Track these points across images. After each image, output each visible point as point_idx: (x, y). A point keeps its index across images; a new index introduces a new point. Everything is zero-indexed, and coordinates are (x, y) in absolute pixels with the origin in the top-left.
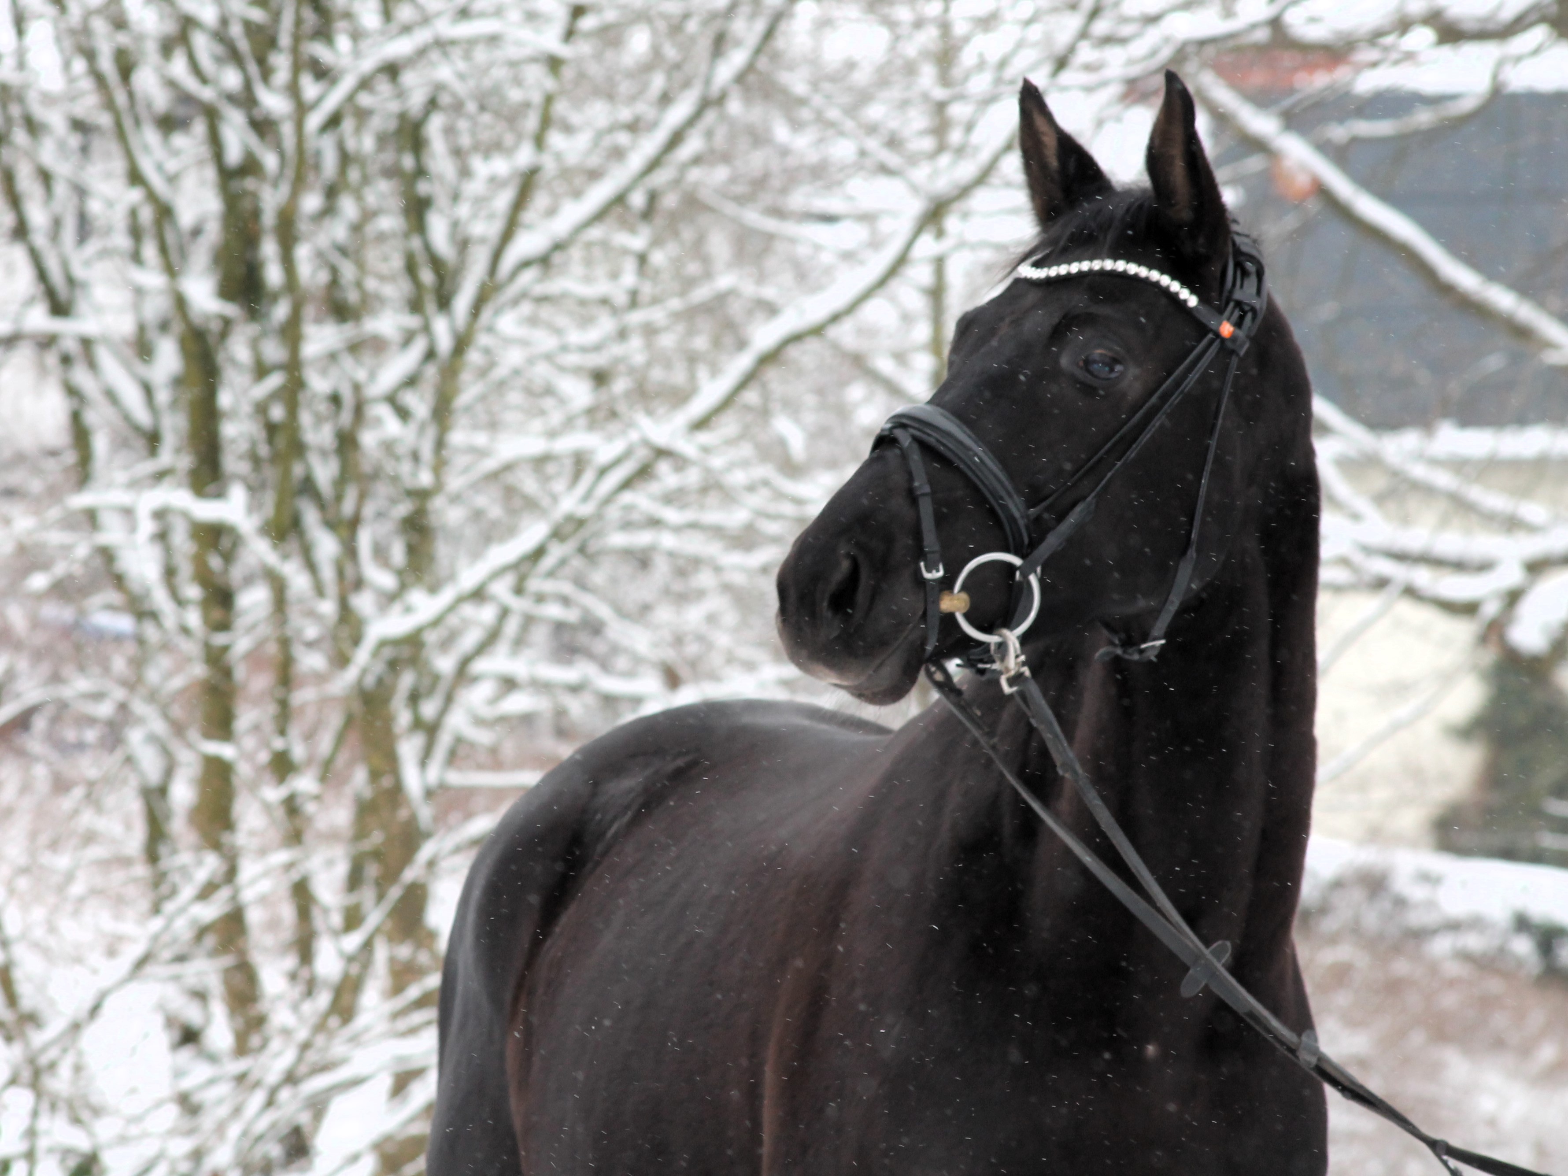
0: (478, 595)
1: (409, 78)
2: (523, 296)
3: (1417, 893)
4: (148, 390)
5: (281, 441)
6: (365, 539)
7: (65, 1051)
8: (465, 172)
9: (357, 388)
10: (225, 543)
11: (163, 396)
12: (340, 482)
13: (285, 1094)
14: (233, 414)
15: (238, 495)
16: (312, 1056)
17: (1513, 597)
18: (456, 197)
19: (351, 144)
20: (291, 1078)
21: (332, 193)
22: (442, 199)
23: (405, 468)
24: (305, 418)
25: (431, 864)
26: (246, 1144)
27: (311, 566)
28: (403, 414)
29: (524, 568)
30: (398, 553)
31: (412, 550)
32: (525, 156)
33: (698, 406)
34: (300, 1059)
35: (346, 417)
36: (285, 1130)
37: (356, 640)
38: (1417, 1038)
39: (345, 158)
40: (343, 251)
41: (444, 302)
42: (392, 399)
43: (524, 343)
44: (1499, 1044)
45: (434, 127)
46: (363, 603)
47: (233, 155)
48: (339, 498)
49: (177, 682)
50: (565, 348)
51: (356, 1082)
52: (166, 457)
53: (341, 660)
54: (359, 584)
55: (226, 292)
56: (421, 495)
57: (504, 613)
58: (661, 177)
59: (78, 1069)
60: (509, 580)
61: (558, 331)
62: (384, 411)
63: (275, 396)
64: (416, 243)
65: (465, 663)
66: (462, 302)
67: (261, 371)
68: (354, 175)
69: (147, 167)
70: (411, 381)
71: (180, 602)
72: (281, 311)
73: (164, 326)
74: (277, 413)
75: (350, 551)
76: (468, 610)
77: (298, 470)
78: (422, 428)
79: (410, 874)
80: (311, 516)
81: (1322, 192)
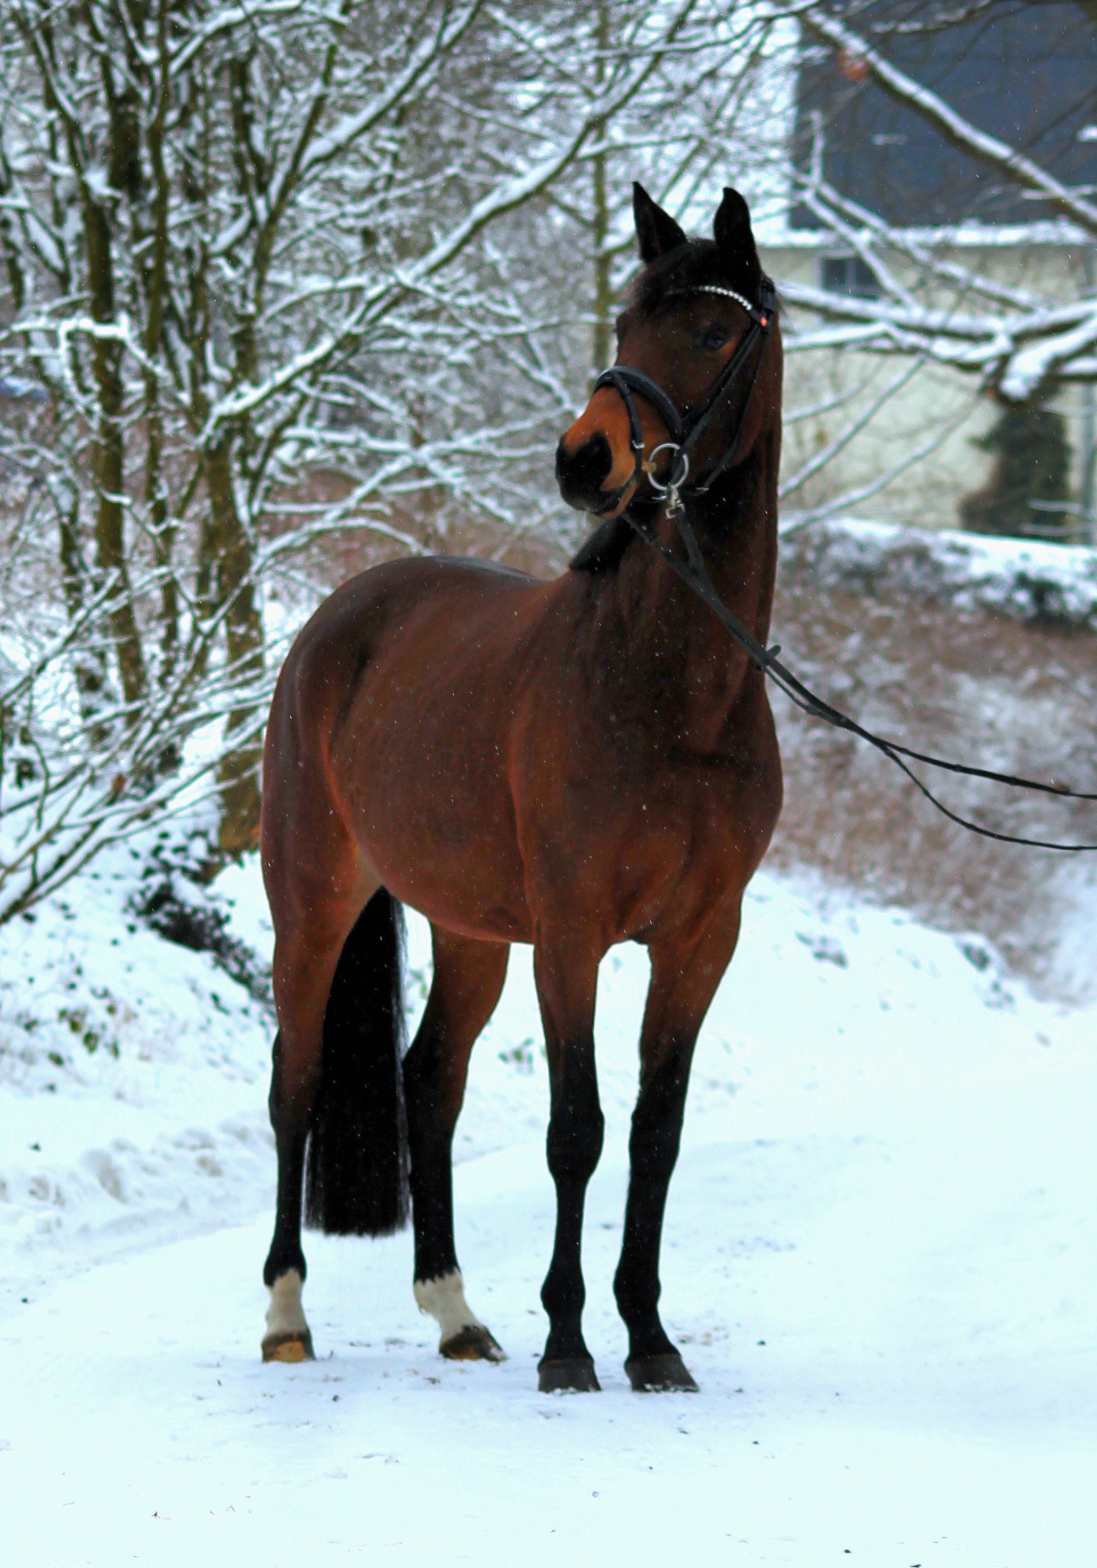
0: (287, 387)
1: (237, 34)
2: (315, 178)
3: (949, 559)
4: (60, 244)
5: (153, 283)
6: (209, 348)
7: (21, 696)
8: (275, 96)
9: (204, 246)
10: (116, 352)
11: (71, 249)
12: (193, 310)
13: (165, 725)
14: (121, 262)
15: (124, 318)
16: (183, 699)
17: (1004, 360)
18: (270, 114)
19: (199, 80)
20: (168, 714)
21: (186, 114)
22: (260, 115)
23: (236, 300)
24: (169, 267)
25: (259, 572)
26: (140, 757)
27: (172, 366)
28: (235, 262)
29: (319, 368)
30: (232, 360)
31: (241, 356)
32: (316, 87)
33: (435, 256)
34: (174, 701)
35: (197, 266)
36: (164, 747)
37: (206, 416)
38: (937, 669)
39: (195, 90)
40: (191, 151)
41: (263, 189)
42: (228, 254)
43: (316, 211)
44: (998, 669)
45: (255, 69)
46: (210, 391)
47: (119, 90)
48: (192, 322)
49: (83, 443)
50: (343, 215)
51: (211, 716)
52: (74, 294)
53: (196, 430)
54: (207, 378)
55: (114, 182)
56: (247, 320)
57: (304, 398)
58: (408, 98)
59: (30, 708)
60: (308, 376)
61: (339, 204)
62: (222, 262)
63: (147, 252)
64: (243, 148)
65: (279, 429)
66: (274, 188)
67: (138, 235)
68: (201, 100)
69: (61, 97)
70: (239, 241)
71: (85, 390)
72: (153, 194)
73: (71, 201)
74: (150, 263)
75: (200, 356)
76: (279, 397)
77: (165, 302)
78: (247, 274)
79: (245, 581)
80: (174, 336)
81: (872, 73)
